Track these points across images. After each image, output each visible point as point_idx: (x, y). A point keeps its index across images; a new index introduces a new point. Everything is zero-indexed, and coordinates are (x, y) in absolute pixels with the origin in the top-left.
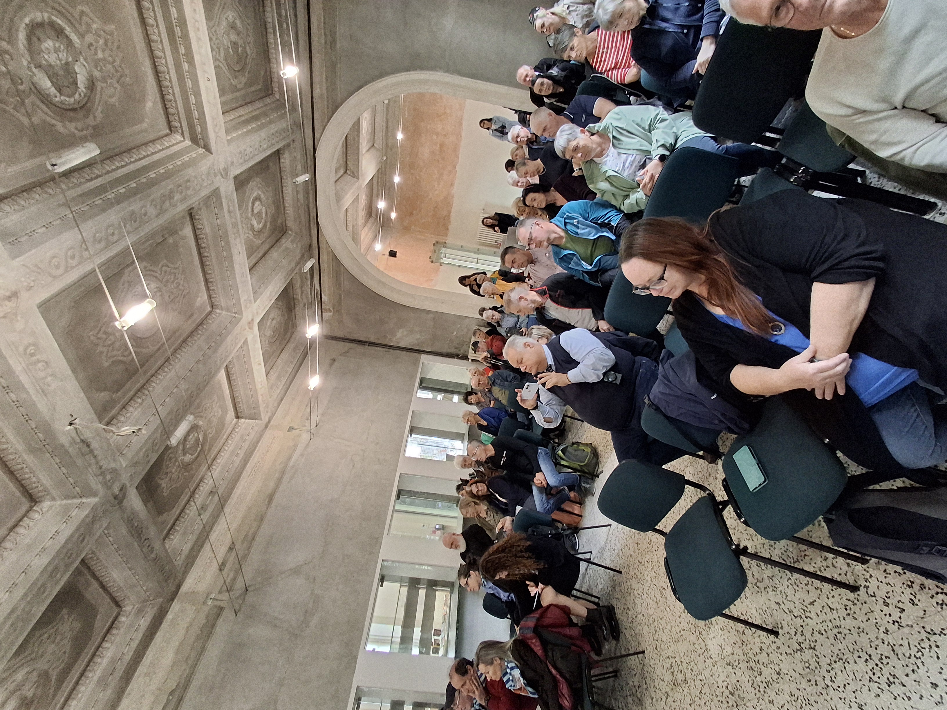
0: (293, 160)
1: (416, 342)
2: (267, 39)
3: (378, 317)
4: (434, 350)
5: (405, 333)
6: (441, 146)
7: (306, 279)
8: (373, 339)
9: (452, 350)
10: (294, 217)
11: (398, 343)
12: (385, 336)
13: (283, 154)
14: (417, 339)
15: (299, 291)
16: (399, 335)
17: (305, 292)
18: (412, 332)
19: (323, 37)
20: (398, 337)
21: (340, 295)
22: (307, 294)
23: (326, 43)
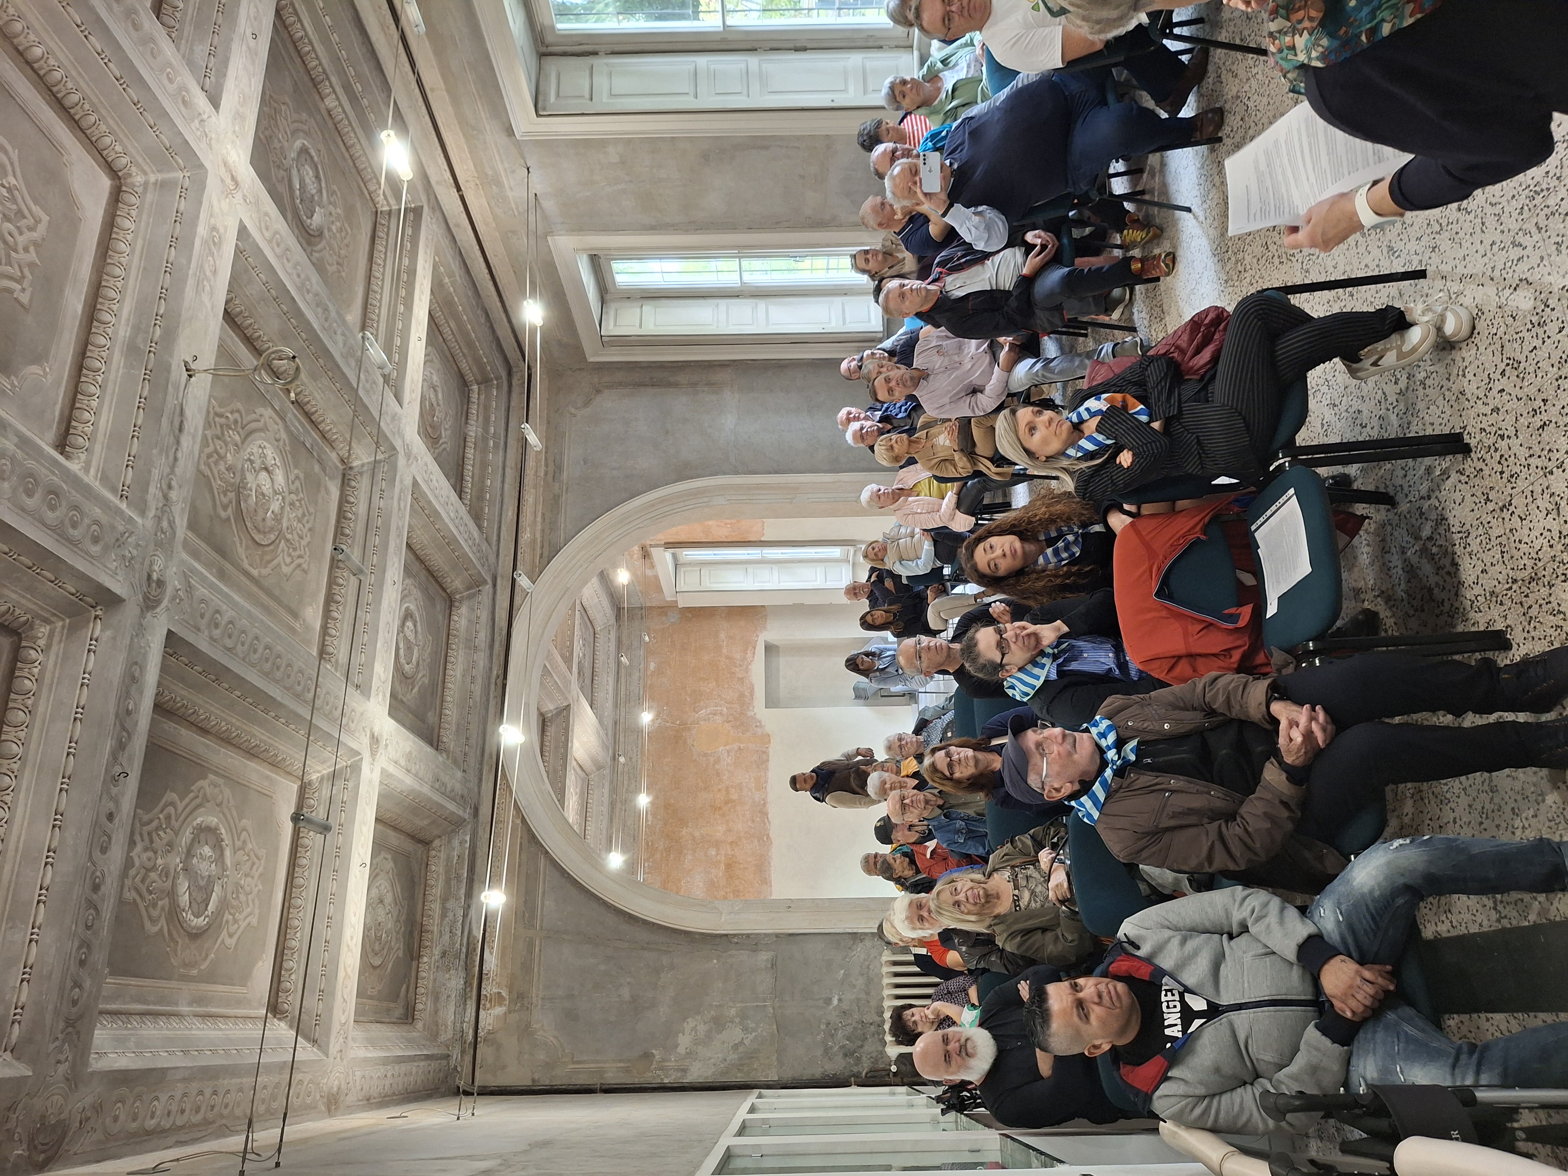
0: (473, 622)
1: (733, 1057)
2: (464, 452)
3: (626, 993)
4: (788, 1075)
5: (702, 1028)
6: (729, 866)
7: (458, 877)
8: (612, 1077)
9: (836, 1066)
10: (458, 725)
11: (684, 1071)
12: (647, 1056)
13: (458, 608)
14: (736, 1047)
15: (435, 907)
16: (684, 1041)
17: (450, 914)
18: (719, 1024)
19: (543, 468)
20: (681, 1050)
21: (531, 945)
22: (455, 921)
23: (546, 474)
